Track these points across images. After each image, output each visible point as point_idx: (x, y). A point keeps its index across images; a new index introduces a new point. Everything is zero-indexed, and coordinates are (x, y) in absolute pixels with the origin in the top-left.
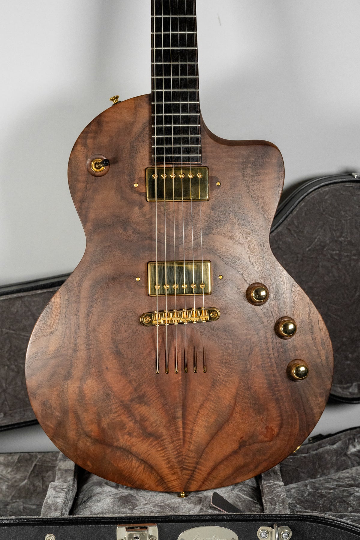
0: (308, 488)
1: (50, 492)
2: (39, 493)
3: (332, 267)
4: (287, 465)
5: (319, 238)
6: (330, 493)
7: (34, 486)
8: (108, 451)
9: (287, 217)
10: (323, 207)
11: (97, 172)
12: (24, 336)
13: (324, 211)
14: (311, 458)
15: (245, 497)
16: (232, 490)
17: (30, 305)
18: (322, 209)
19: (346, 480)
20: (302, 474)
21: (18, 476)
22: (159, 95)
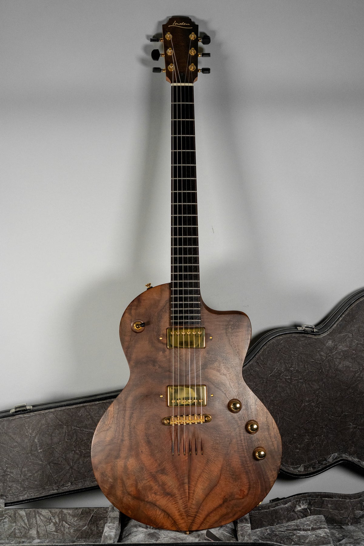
0: (268, 531)
1: (106, 529)
2: (94, 535)
3: (286, 387)
4: (255, 516)
5: (277, 368)
6: (281, 534)
7: (91, 530)
8: (142, 504)
9: (255, 355)
10: (279, 348)
11: (137, 330)
12: (86, 431)
13: (280, 351)
14: (270, 512)
15: (227, 534)
16: (219, 530)
17: (90, 411)
18: (278, 350)
19: (293, 526)
20: (264, 523)
21: (81, 523)
22: (176, 284)
